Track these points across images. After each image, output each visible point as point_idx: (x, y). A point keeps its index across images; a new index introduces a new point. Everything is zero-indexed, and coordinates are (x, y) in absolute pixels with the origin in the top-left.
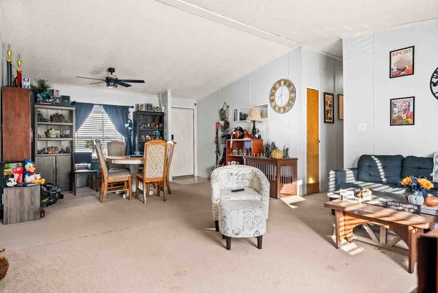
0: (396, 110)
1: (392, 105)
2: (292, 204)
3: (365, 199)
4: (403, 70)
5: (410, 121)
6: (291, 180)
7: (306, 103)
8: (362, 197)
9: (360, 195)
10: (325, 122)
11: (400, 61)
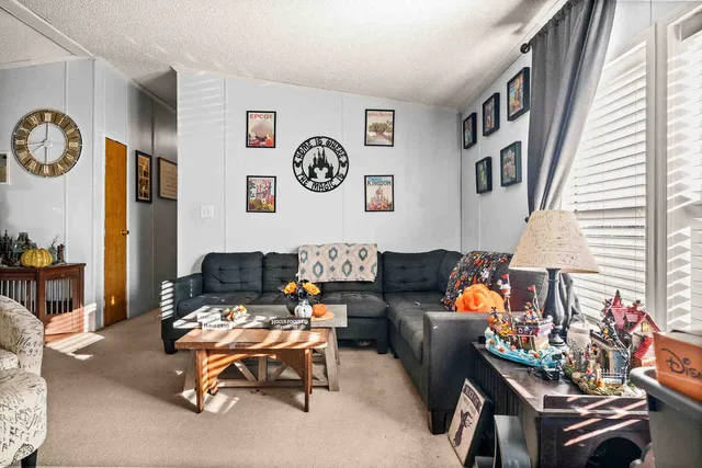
0: (254, 191)
1: (249, 185)
2: (76, 353)
3: (238, 322)
4: (263, 140)
5: (271, 207)
6: (69, 305)
7: (104, 163)
8: (232, 319)
9: (229, 318)
10: (137, 200)
11: (259, 127)
